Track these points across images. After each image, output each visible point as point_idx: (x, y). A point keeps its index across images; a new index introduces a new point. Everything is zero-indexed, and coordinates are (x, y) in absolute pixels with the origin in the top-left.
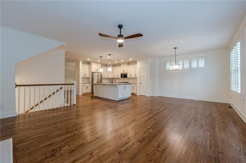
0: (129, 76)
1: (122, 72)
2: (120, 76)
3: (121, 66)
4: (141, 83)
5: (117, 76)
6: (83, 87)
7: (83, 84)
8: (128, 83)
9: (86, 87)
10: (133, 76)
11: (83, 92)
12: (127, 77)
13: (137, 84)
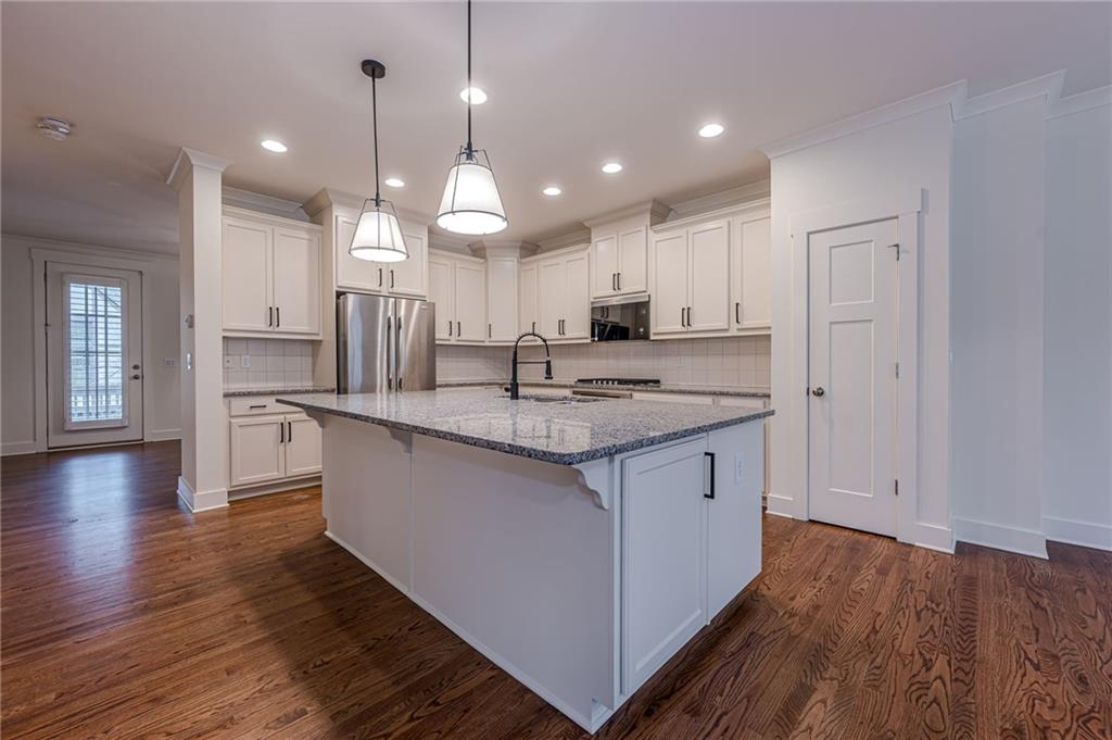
0: (663, 322)
1: (604, 292)
2: (579, 330)
3: (589, 241)
4: (820, 393)
5: (562, 331)
6: (236, 431)
7: (235, 402)
8: (657, 382)
9: (274, 431)
10: (711, 320)
11: (244, 478)
12: (646, 337)
13: (769, 396)
